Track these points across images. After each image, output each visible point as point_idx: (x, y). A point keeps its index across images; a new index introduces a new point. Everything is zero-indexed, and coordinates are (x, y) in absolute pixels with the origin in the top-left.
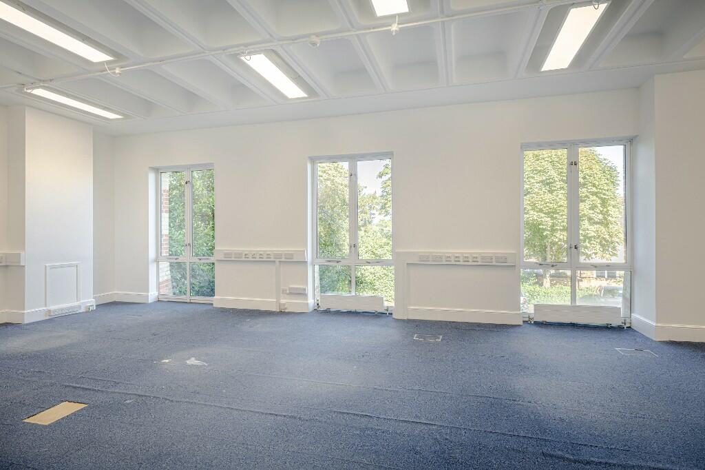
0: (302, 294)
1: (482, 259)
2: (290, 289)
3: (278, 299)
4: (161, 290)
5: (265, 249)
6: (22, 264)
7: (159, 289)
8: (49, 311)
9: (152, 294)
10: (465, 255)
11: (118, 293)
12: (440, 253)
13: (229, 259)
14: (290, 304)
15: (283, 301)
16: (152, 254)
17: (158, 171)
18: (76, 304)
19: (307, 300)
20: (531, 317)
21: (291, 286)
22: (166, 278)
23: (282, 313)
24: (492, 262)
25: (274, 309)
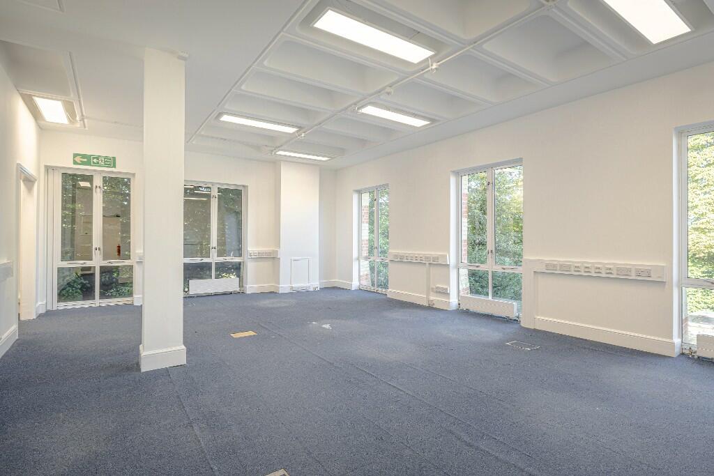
0: (445, 293)
1: (618, 270)
2: (437, 288)
3: (428, 295)
4: (361, 282)
5: (419, 253)
6: (279, 257)
7: (359, 280)
8: (292, 287)
9: (355, 284)
10: (596, 266)
11: (337, 281)
12: (570, 261)
13: (401, 260)
14: (437, 300)
15: (432, 298)
16: (355, 254)
17: (360, 192)
18: (308, 285)
19: (449, 299)
20: (694, 349)
21: (438, 286)
22: (366, 273)
23: (430, 308)
24: (630, 276)
25: (426, 304)
